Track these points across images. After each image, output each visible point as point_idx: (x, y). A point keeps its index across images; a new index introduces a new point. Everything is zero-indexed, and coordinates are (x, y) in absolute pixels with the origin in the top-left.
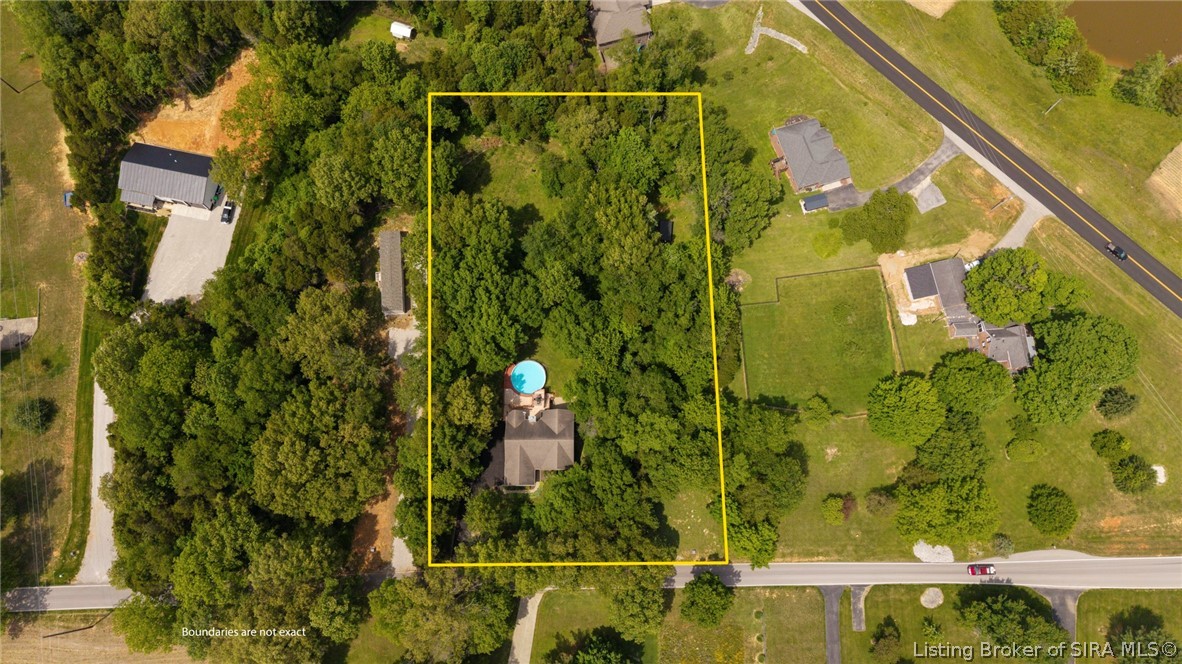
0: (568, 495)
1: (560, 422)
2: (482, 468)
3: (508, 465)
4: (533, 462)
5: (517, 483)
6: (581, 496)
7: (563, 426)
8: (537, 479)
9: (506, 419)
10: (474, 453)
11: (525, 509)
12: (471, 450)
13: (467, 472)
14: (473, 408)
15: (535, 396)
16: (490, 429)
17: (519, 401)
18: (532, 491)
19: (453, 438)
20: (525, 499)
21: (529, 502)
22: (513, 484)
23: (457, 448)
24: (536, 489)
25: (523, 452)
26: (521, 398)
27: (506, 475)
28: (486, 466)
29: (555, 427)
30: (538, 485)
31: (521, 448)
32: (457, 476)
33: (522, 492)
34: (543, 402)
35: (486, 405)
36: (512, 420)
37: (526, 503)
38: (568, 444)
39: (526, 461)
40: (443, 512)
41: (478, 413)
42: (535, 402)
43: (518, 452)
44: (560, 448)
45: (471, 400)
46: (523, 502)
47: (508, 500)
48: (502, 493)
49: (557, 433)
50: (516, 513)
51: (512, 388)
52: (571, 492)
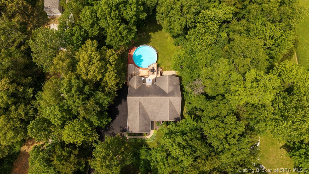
0: (184, 143)
1: (170, 84)
2: (110, 119)
3: (130, 117)
4: (149, 115)
5: (137, 131)
6: (197, 145)
7: (172, 88)
8: (152, 128)
9: (129, 83)
10: (101, 106)
11: (143, 151)
12: (97, 103)
13: (96, 122)
14: (97, 64)
15: (150, 68)
16: (116, 88)
17: (139, 73)
18: (148, 137)
19: (80, 90)
20: (143, 144)
21: (146, 145)
22: (134, 132)
23: (83, 100)
24: (151, 136)
25: (142, 107)
26: (140, 70)
27: (129, 124)
28: (114, 118)
29: (166, 88)
30: (152, 132)
31: (140, 103)
32: (86, 125)
33: (141, 137)
34: (156, 73)
35: (111, 65)
36: (134, 84)
37: (144, 147)
38: (177, 100)
39: (144, 114)
40: (72, 156)
41: (103, 70)
42: (150, 72)
43: (138, 107)
44: (171, 103)
45: (96, 56)
46: (141, 146)
47: (130, 143)
48: (126, 138)
49: (167, 92)
50: (136, 155)
51: (134, 64)
52: (185, 140)
